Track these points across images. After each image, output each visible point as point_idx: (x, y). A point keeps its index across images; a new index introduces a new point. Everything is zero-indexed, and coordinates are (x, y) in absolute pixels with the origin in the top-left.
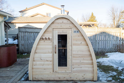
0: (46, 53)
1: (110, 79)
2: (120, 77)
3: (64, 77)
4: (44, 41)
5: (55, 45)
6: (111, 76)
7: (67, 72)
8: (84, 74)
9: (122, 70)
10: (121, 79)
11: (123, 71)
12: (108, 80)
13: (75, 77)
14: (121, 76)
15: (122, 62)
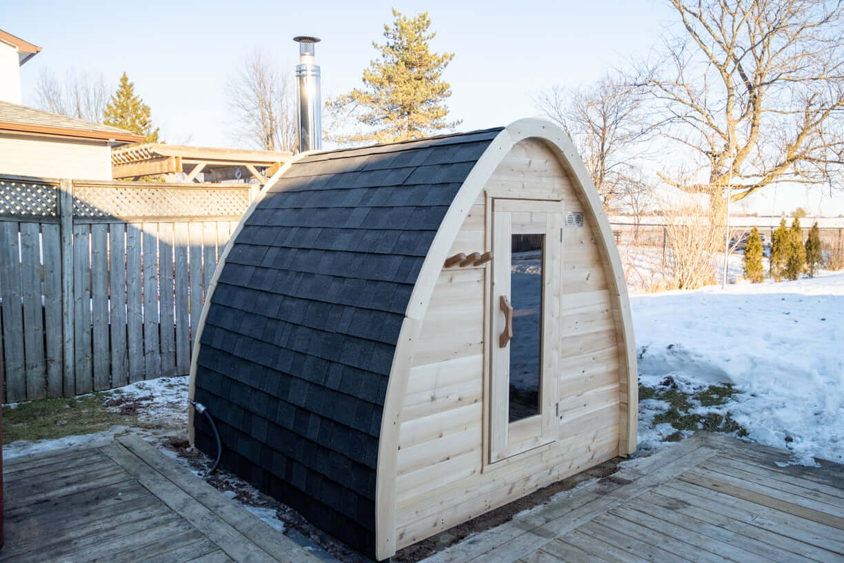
0: (456, 354)
1: (667, 429)
2: (692, 412)
3: (528, 479)
4: (451, 280)
5: (502, 299)
6: (659, 419)
7: (543, 441)
8: (591, 435)
9: (666, 384)
10: (701, 417)
11: (675, 387)
12: (665, 435)
13: (564, 461)
14: (691, 406)
15: (649, 353)
